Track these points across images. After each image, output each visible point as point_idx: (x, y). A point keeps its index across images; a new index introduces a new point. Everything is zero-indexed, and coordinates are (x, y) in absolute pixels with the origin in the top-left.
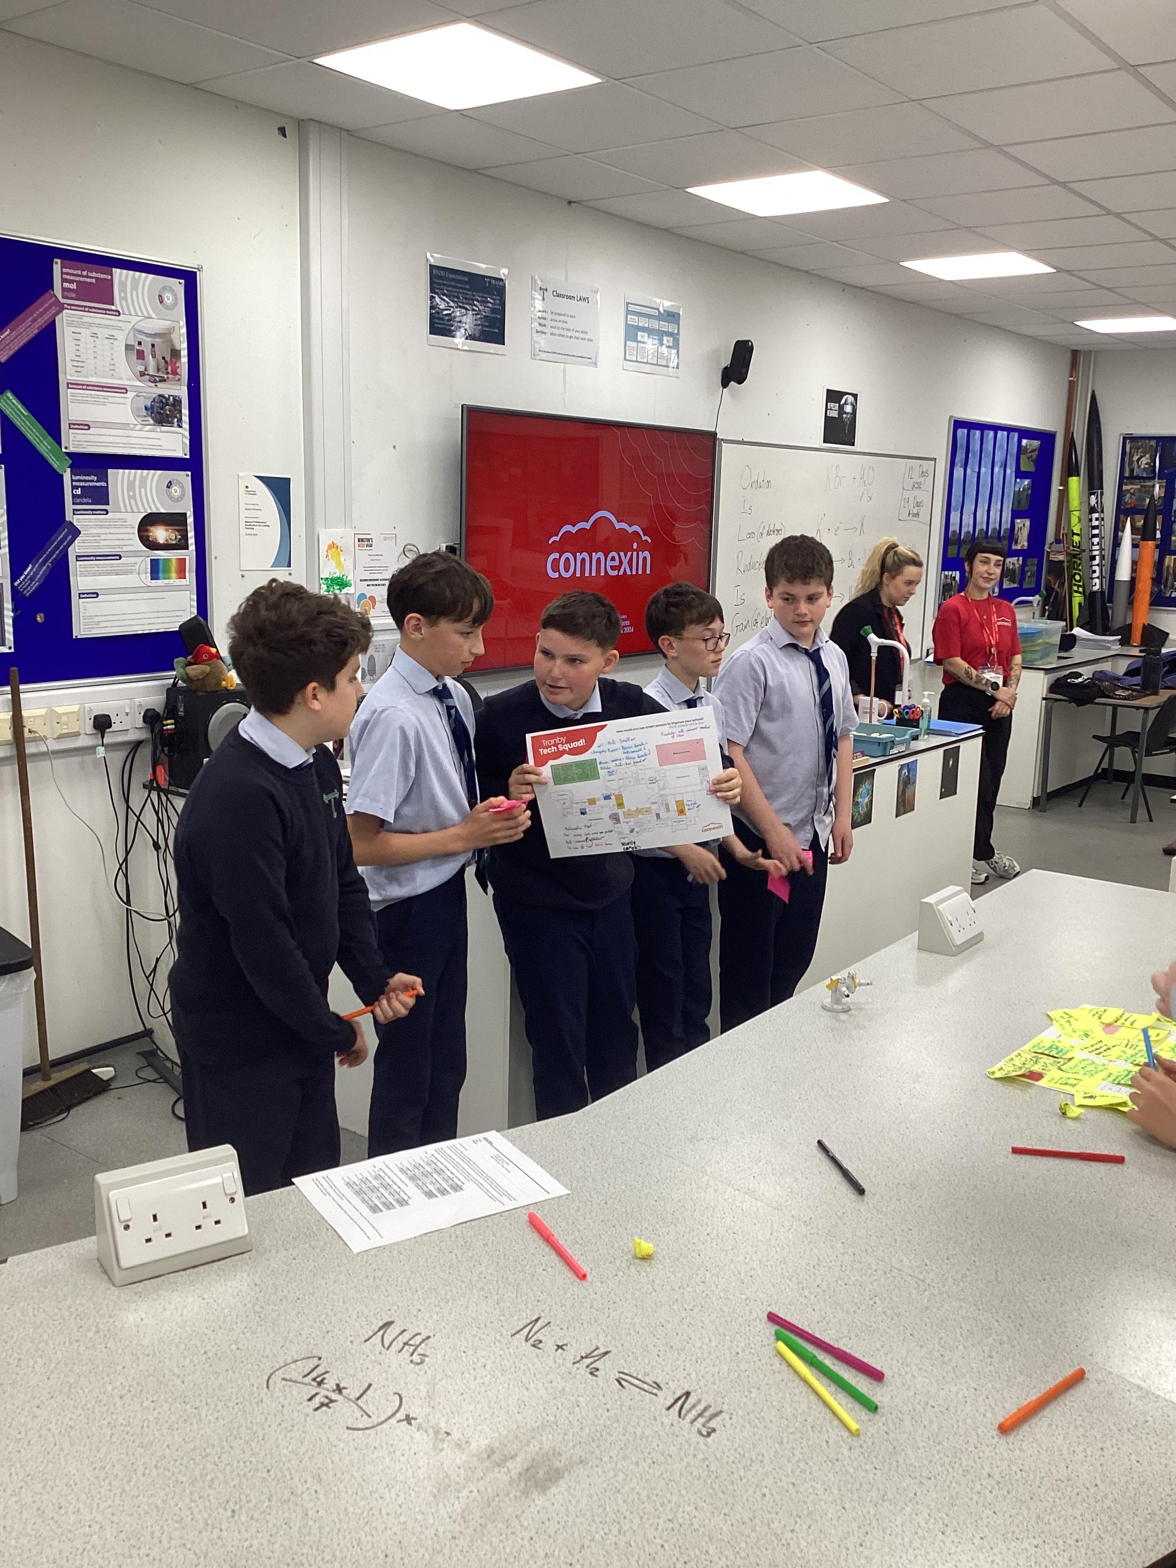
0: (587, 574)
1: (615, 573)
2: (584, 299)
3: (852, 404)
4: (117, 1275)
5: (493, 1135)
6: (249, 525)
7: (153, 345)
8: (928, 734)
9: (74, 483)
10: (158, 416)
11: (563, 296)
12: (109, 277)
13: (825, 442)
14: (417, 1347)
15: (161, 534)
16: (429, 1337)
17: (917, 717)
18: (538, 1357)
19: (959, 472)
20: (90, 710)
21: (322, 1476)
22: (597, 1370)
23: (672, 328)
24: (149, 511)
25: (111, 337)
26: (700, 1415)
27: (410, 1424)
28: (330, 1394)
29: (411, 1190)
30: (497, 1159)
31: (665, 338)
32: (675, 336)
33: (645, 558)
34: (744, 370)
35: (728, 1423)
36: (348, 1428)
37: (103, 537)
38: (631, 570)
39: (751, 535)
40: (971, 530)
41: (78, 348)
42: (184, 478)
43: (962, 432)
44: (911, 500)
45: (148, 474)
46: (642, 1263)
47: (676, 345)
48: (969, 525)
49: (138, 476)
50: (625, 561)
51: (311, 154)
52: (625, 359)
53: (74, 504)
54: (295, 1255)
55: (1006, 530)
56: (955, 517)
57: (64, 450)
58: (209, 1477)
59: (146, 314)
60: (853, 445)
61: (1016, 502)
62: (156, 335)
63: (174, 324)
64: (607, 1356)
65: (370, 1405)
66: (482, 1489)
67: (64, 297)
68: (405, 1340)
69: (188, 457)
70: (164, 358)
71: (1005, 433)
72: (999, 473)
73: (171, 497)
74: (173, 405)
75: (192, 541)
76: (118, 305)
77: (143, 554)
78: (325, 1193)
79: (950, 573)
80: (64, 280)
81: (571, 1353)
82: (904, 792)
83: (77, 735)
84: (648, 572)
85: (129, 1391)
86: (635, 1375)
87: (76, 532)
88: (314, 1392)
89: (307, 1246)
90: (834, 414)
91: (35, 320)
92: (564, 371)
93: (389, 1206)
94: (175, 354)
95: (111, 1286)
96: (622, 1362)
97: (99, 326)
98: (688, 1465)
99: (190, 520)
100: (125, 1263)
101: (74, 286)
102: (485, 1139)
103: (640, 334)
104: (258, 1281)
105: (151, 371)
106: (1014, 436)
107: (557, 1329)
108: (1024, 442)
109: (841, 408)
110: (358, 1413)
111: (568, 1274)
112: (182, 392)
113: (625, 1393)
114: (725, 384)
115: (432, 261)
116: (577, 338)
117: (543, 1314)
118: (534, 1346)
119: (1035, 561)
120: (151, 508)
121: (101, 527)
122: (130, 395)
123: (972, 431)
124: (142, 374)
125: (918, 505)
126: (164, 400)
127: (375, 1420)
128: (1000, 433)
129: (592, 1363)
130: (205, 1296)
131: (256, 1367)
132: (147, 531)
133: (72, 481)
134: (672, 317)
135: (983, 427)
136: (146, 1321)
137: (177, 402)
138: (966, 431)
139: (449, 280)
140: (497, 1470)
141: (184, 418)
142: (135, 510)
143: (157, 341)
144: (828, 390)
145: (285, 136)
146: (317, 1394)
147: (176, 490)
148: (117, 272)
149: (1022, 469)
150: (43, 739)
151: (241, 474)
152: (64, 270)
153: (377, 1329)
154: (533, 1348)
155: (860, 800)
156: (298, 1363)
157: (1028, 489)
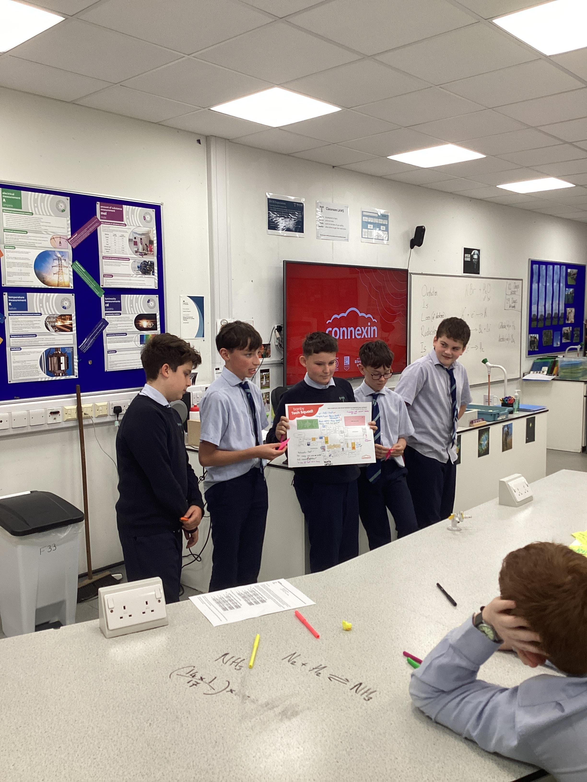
0: (346, 338)
1: (360, 337)
2: (341, 211)
3: (477, 254)
4: (107, 633)
5: (282, 580)
6: (185, 319)
7: (141, 239)
8: (518, 411)
9: (106, 301)
10: (144, 271)
11: (331, 210)
12: (121, 209)
13: (464, 273)
14: (238, 663)
15: (145, 323)
16: (244, 660)
17: (512, 402)
18: (293, 668)
19: (535, 286)
20: (112, 404)
21: (191, 712)
22: (320, 673)
23: (385, 222)
24: (139, 313)
25: (122, 236)
26: (366, 692)
27: (232, 692)
28: (197, 681)
29: (243, 602)
30: (283, 590)
31: (382, 227)
32: (387, 226)
33: (374, 330)
34: (421, 240)
35: (378, 696)
36: (204, 694)
37: (119, 325)
38: (368, 336)
39: (428, 318)
40: (543, 314)
41: (107, 241)
42: (155, 298)
43: (535, 267)
44: (511, 300)
45: (139, 297)
46: (347, 632)
47: (387, 230)
48: (542, 312)
49: (134, 298)
50: (365, 332)
51: (212, 150)
52: (362, 237)
53: (106, 310)
54: (187, 627)
55: (562, 313)
56: (534, 308)
57: (101, 287)
58: (141, 711)
59: (138, 225)
60: (479, 274)
61: (567, 300)
62: (143, 234)
63: (151, 229)
64: (325, 669)
65: (215, 685)
66: (262, 718)
67: (101, 219)
68: (233, 660)
69: (157, 288)
70: (146, 244)
71: (559, 266)
72: (556, 286)
73: (149, 307)
74: (150, 265)
75: (159, 326)
76: (125, 222)
77: (136, 333)
78: (203, 603)
79: (533, 335)
80: (101, 211)
81: (308, 667)
82: (506, 439)
83: (106, 416)
84: (376, 336)
85: (109, 678)
86: (337, 676)
87: (106, 323)
88: (190, 680)
89: (193, 623)
90: (469, 259)
91: (88, 229)
92: (333, 244)
93: (231, 608)
94: (151, 242)
95: (105, 638)
96: (332, 671)
97: (117, 231)
98: (358, 711)
99: (158, 317)
100: (111, 628)
101: (105, 214)
102: (279, 582)
103: (369, 225)
104: (169, 637)
105: (141, 250)
106: (563, 268)
107: (303, 657)
108: (569, 270)
109: (472, 257)
110: (209, 688)
111: (311, 636)
112: (155, 260)
113: (332, 683)
114: (412, 247)
115: (269, 197)
116: (339, 228)
117: (297, 652)
118: (292, 664)
119: (579, 329)
120: (140, 312)
121: (118, 321)
122: (131, 261)
123: (541, 266)
124: (136, 252)
125: (514, 302)
126: (146, 263)
127: (216, 691)
128: (556, 266)
129: (318, 671)
130: (146, 642)
131: (165, 670)
132: (139, 322)
133: (105, 300)
134: (385, 217)
135: (547, 264)
136: (119, 651)
137: (152, 264)
138: (537, 266)
139: (276, 204)
140: (269, 711)
141: (155, 271)
142: (133, 313)
143: (143, 237)
144: (465, 248)
145: (200, 143)
146: (191, 681)
147: (152, 304)
148: (124, 207)
149: (569, 283)
150: (90, 418)
151: (181, 295)
152: (101, 207)
153: (221, 656)
154: (291, 665)
155: (482, 442)
156: (185, 669)
157: (572, 293)
